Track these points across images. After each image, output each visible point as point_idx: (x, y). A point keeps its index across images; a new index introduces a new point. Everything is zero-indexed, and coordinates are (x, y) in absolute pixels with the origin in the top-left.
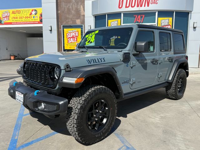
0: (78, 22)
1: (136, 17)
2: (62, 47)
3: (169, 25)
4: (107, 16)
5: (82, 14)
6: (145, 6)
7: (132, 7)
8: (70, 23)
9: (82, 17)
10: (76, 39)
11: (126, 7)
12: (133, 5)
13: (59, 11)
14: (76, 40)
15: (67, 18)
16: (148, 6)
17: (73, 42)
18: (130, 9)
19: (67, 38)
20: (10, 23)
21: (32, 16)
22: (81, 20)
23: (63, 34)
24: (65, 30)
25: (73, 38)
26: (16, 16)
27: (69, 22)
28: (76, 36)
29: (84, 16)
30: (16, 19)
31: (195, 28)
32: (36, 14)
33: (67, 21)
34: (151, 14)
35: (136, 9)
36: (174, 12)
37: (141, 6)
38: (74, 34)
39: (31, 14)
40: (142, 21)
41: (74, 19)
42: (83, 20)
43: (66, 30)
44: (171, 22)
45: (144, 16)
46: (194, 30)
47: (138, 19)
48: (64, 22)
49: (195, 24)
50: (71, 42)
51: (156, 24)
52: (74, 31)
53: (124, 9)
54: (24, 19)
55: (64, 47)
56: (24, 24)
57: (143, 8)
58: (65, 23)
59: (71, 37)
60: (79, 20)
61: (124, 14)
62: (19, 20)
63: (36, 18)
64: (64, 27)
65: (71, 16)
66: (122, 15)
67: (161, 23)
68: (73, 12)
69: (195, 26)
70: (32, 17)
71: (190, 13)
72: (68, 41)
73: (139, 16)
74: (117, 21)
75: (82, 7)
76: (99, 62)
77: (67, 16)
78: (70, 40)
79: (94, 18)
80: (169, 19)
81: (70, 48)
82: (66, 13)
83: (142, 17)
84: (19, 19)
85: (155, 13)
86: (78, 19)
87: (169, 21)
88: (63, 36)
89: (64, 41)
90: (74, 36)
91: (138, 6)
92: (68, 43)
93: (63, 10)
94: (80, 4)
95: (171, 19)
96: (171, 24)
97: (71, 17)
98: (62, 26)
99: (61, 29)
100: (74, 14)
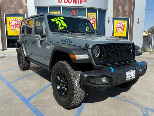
0: (21, 12)
1: (72, 11)
2: (5, 34)
3: (95, 19)
4: (48, 8)
5: (24, 5)
6: (78, 3)
7: (69, 3)
8: (13, 12)
9: (24, 8)
11: (65, 2)
12: (70, 2)
13: (1, 1)
14: (19, 28)
15: (10, 8)
16: (81, 3)
18: (68, 4)
19: (10, 25)
22: (23, 10)
23: (6, 22)
24: (7, 18)
27: (11, 11)
28: (19, 24)
29: (26, 7)
31: (109, 21)
33: (10, 10)
34: (82, 10)
35: (72, 4)
36: (97, 9)
37: (76, 3)
38: (17, 22)
40: (77, 14)
41: (16, 8)
42: (25, 10)
43: (8, 18)
44: (96, 16)
45: (78, 10)
46: (109, 23)
47: (73, 13)
48: (6, 11)
49: (109, 19)
50: (14, 29)
51: (86, 17)
52: (16, 19)
53: (63, 4)
55: (7, 33)
57: (77, 5)
58: (7, 12)
59: (14, 25)
60: (21, 10)
61: (63, 8)
64: (7, 15)
67: (90, 17)
68: (15, 2)
69: (109, 20)
71: (105, 11)
72: (11, 28)
73: (74, 11)
74: (58, 13)
77: (10, 6)
78: (13, 27)
79: (37, 9)
80: (94, 14)
81: (13, 34)
82: (8, 2)
83: (76, 11)
85: (86, 9)
87: (94, 15)
89: (6, 28)
90: (17, 24)
91: (74, 3)
92: (11, 30)
93: (5, 0)
96: (96, 18)
97: (13, 7)
98: (4, 14)
99: (4, 17)
100: (16, 4)
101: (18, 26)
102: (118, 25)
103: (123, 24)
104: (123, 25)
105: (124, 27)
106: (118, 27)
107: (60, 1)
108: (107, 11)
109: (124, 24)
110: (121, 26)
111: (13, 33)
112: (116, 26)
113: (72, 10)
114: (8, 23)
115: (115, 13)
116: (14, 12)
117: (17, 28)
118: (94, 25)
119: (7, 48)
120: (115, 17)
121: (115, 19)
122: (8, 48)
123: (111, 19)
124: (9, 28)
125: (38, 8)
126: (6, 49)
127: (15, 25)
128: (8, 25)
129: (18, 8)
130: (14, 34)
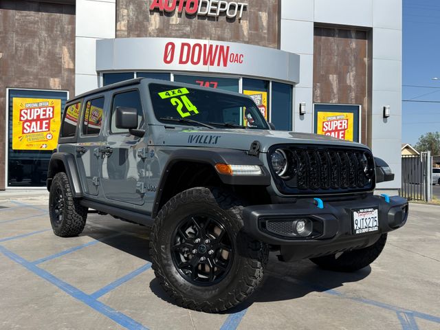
0: (55, 84)
2: (4, 144)
3: (263, 106)
4: (135, 75)
5: (66, 66)
6: (219, 65)
7: (193, 63)
8: (32, 85)
9: (65, 74)
10: (46, 123)
11: (181, 62)
12: (195, 60)
13: (1, 54)
14: (46, 128)
15: (24, 73)
16: (225, 65)
17: (39, 130)
18: (189, 67)
19: (21, 120)
22: (62, 79)
23: (10, 111)
24: (15, 100)
25: (39, 123)
27: (28, 82)
28: (47, 116)
29: (73, 71)
31: (303, 114)
33: (24, 79)
36: (269, 81)
37: (212, 64)
38: (42, 113)
41: (42, 75)
42: (68, 80)
43: (17, 101)
44: (266, 100)
45: (216, 84)
46: (302, 119)
48: (14, 81)
49: (302, 107)
50: (33, 132)
52: (41, 105)
53: (175, 66)
55: (10, 143)
57: (214, 69)
58: (16, 84)
59: (33, 120)
60: (57, 80)
61: (175, 76)
64: (14, 93)
65: (34, 69)
66: (172, 77)
68: (41, 59)
69: (303, 110)
71: (292, 86)
72: (24, 128)
73: (207, 84)
75: (65, 50)
77: (25, 67)
78: (30, 127)
79: (102, 78)
80: (261, 94)
81: (27, 145)
82: (21, 59)
85: (238, 80)
86: (54, 76)
87: (261, 97)
88: (10, 116)
89: (10, 129)
90: (42, 117)
91: (205, 63)
92: (23, 133)
93: (14, 53)
94: (60, 42)
95: (265, 94)
96: (265, 104)
97: (35, 71)
98: (7, 89)
99: (5, 97)
100: (44, 64)
101: (44, 122)
102: (327, 125)
103: (341, 123)
104: (343, 124)
105: (344, 130)
106: (330, 130)
107: (169, 59)
108: (296, 86)
109: (346, 121)
110: (336, 127)
111: (27, 143)
112: (324, 127)
113: (201, 83)
114: (16, 113)
115: (318, 92)
116: (35, 85)
117: (41, 128)
119: (6, 187)
120: (319, 102)
121: (318, 108)
122: (9, 185)
123: (309, 108)
124: (17, 128)
125: (104, 75)
126: (4, 190)
127: (36, 121)
128: (15, 121)
129: (47, 75)
130: (32, 145)
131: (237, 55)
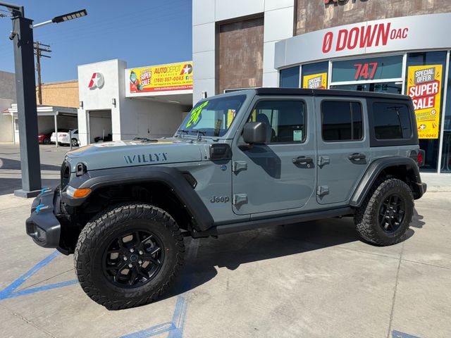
0: (253, 82)
3: (436, 81)
4: (301, 68)
5: (259, 68)
6: (377, 44)
7: (350, 47)
8: (238, 86)
9: (259, 74)
11: (338, 49)
12: (352, 44)
13: (221, 66)
15: (233, 77)
16: (384, 43)
18: (346, 52)
20: (152, 90)
21: (185, 75)
22: (257, 79)
26: (160, 77)
27: (236, 83)
29: (262, 70)
30: (160, 83)
32: (190, 72)
33: (233, 82)
34: (391, 60)
35: (358, 51)
36: (446, 52)
37: (369, 45)
39: (182, 73)
40: (372, 74)
41: (244, 77)
42: (260, 79)
44: (441, 74)
45: (376, 64)
47: (363, 71)
48: (228, 84)
51: (402, 79)
53: (333, 53)
54: (171, 82)
56: (171, 90)
57: (373, 49)
58: (229, 86)
60: (253, 79)
61: (333, 63)
62: (164, 84)
63: (190, 80)
65: (239, 73)
66: (330, 65)
67: (416, 78)
68: (244, 65)
70: (185, 78)
73: (366, 66)
74: (321, 76)
75: (259, 54)
76: (151, 160)
77: (234, 73)
79: (279, 74)
80: (434, 68)
82: (232, 67)
83: (371, 67)
84: (164, 82)
86: (251, 77)
87: (434, 71)
91: (362, 46)
93: (228, 63)
94: (255, 49)
95: (439, 68)
96: (440, 79)
97: (240, 75)
98: (225, 90)
100: (246, 68)
107: (327, 48)
113: (360, 66)
116: (240, 85)
118: (434, 100)
125: (281, 71)
129: (247, 77)
131: (400, 30)
